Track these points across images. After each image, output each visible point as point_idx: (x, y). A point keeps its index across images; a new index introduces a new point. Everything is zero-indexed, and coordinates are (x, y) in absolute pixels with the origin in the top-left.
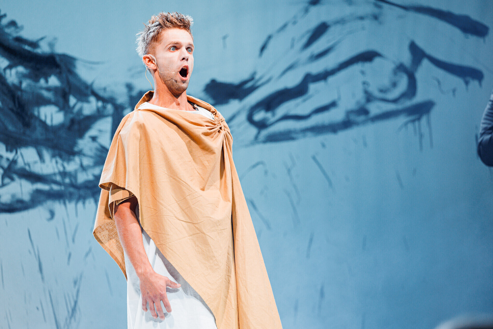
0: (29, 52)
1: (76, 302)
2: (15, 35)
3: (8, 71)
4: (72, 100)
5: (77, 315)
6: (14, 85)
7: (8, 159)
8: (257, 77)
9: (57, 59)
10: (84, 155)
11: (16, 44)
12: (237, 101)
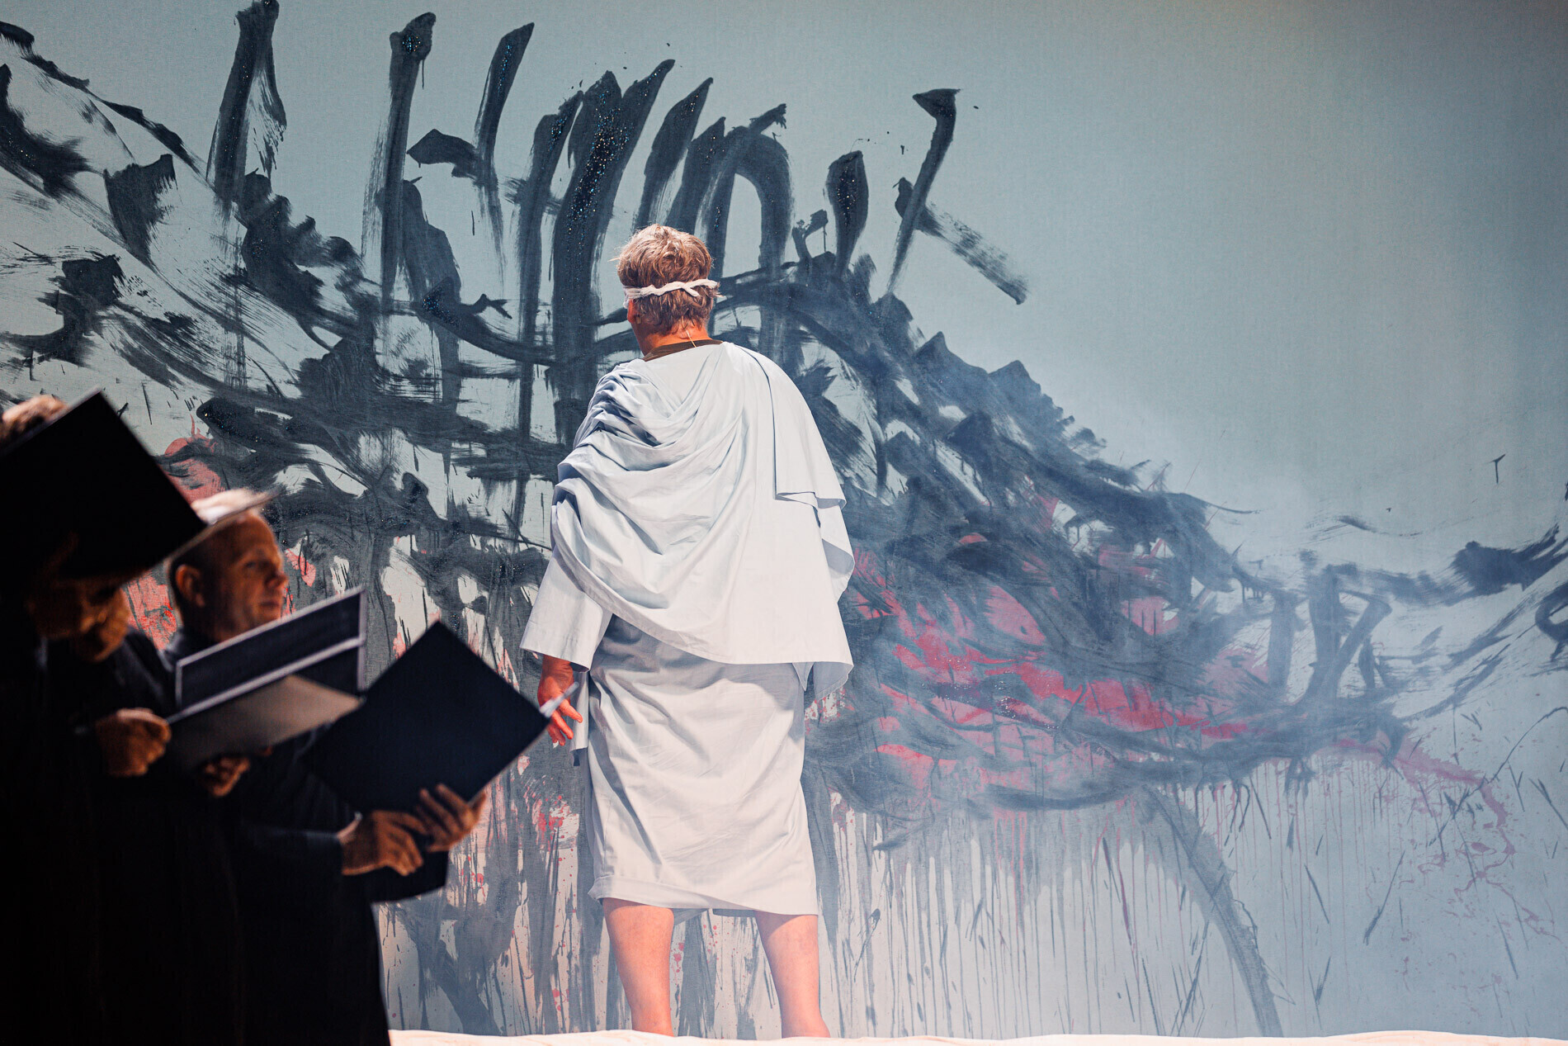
0: (1117, 491)
1: (1195, 983)
2: (1089, 458)
3: (1073, 529)
4: (1196, 587)
5: (1198, 1007)
6: (1084, 556)
8: (1559, 538)
9: (1170, 505)
10: (1216, 695)
11: (1092, 475)
12: (1519, 586)
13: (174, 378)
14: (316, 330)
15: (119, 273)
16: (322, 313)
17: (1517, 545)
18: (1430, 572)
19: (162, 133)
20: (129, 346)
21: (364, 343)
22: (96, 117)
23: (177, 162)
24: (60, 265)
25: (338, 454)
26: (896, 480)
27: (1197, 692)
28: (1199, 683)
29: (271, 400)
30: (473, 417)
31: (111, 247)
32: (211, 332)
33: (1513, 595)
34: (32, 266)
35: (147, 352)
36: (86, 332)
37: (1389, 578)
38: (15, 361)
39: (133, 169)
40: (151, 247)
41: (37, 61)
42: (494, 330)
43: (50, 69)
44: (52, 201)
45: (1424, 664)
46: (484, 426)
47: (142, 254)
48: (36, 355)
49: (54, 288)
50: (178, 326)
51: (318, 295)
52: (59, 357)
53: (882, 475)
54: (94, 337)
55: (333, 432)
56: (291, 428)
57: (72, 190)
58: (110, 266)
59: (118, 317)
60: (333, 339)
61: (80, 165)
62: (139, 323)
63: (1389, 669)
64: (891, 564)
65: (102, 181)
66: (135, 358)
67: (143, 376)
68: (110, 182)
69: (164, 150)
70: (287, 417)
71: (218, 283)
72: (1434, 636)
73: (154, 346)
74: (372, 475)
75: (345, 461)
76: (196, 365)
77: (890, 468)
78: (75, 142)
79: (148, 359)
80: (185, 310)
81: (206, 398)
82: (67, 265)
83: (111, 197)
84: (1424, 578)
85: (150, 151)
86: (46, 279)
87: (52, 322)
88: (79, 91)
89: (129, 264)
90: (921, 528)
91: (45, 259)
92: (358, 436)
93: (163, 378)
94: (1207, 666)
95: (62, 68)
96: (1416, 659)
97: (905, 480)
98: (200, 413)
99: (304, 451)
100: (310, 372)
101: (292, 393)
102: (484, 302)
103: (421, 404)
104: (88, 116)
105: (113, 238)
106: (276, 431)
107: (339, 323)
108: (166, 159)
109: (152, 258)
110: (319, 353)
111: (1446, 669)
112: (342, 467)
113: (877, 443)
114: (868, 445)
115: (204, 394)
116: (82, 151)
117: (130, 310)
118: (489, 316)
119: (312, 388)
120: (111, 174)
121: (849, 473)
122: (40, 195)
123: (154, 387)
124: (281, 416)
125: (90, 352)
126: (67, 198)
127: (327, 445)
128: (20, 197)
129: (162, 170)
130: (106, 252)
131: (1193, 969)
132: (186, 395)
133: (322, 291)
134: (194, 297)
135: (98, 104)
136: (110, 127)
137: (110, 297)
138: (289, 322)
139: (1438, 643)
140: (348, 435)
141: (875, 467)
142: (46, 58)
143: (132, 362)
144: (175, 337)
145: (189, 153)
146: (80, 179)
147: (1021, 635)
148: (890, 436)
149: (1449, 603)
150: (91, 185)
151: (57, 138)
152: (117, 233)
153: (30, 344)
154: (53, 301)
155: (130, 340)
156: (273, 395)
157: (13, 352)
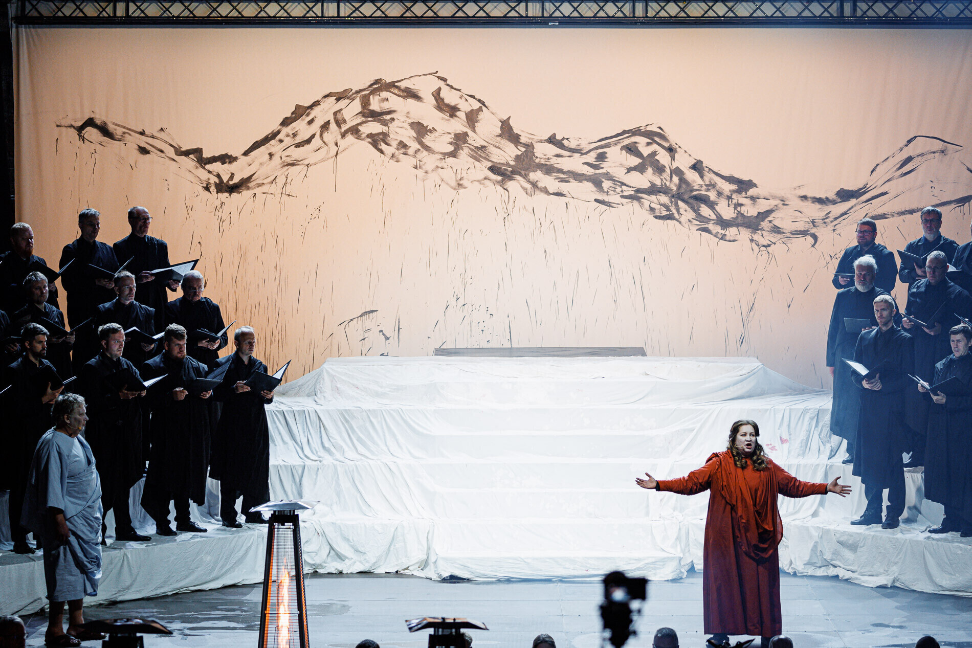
5: (754, 310)
7: (722, 234)
8: (868, 186)
10: (764, 230)
12: (855, 199)
13: (481, 161)
14: (519, 147)
15: (468, 136)
16: (521, 143)
17: (855, 188)
18: (828, 197)
19: (479, 101)
20: (470, 154)
21: (532, 150)
22: (463, 99)
23: (484, 108)
24: (453, 134)
25: (524, 178)
26: (676, 179)
27: (758, 230)
28: (760, 227)
29: (507, 165)
30: (560, 168)
31: (465, 130)
32: (491, 149)
33: (853, 201)
34: (445, 135)
35: (475, 155)
36: (459, 150)
37: (816, 199)
38: (441, 158)
39: (472, 110)
40: (476, 129)
41: (448, 85)
42: (566, 146)
43: (452, 87)
44: (451, 119)
45: (825, 221)
46: (563, 170)
47: (474, 131)
48: (446, 157)
49: (452, 140)
50: (483, 147)
51: (519, 139)
52: (452, 157)
53: (671, 177)
54: (461, 152)
55: (523, 173)
56: (512, 172)
57: (456, 116)
58: (466, 134)
59: (468, 146)
60: (523, 149)
61: (459, 110)
62: (473, 148)
63: (815, 222)
64: (673, 200)
65: (464, 113)
66: (472, 157)
67: (473, 160)
68: (466, 114)
69: (480, 105)
70: (511, 169)
71: (493, 136)
72: (829, 213)
73: (476, 153)
74: (533, 183)
75: (526, 179)
76: (487, 157)
77: (674, 176)
78: (457, 104)
79: (475, 156)
80: (484, 144)
81: (490, 166)
82: (455, 135)
83: (466, 117)
84: (827, 198)
85: (477, 105)
86: (450, 138)
87: (451, 148)
88: (459, 92)
89: (470, 133)
90: (682, 190)
91: (449, 133)
92: (529, 173)
93: (479, 161)
94: (762, 223)
95: (454, 87)
96: (823, 220)
97: (678, 178)
98: (488, 169)
99: (515, 177)
100: (517, 158)
101: (513, 163)
102: (564, 139)
103: (546, 165)
104: (461, 98)
105: (467, 127)
106: (508, 173)
107: (526, 145)
108: (481, 108)
109: (476, 132)
110: (519, 153)
111: (832, 222)
112: (525, 181)
113: (670, 169)
114: (668, 171)
115: (489, 164)
116: (458, 106)
117: (471, 145)
118: (565, 142)
119: (517, 162)
120: (467, 112)
121: (662, 177)
122: (449, 118)
123: (477, 163)
124: (509, 169)
125: (460, 155)
126: (455, 118)
127: (520, 175)
128: (443, 119)
129: (480, 109)
130: (465, 131)
131: (753, 300)
132: (485, 165)
133: (521, 137)
134: (487, 141)
135: (463, 95)
136: (466, 100)
137: (465, 142)
138: (512, 146)
139: (830, 215)
140: (527, 173)
141: (670, 176)
142: (451, 84)
143: (471, 157)
144: (482, 151)
145: (487, 105)
146: (458, 113)
147: (709, 217)
148: (674, 168)
149: (834, 204)
150: (461, 115)
151: (453, 104)
152: (468, 126)
153: (444, 154)
154: (451, 143)
155: (470, 152)
156: (508, 164)
157: (441, 156)
